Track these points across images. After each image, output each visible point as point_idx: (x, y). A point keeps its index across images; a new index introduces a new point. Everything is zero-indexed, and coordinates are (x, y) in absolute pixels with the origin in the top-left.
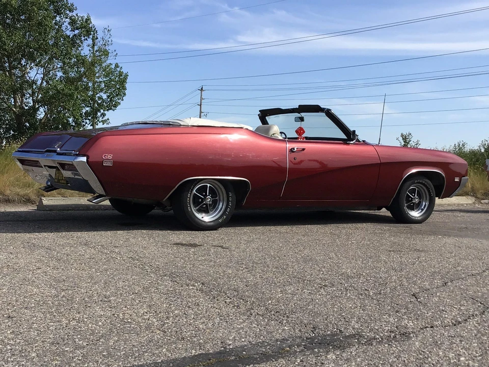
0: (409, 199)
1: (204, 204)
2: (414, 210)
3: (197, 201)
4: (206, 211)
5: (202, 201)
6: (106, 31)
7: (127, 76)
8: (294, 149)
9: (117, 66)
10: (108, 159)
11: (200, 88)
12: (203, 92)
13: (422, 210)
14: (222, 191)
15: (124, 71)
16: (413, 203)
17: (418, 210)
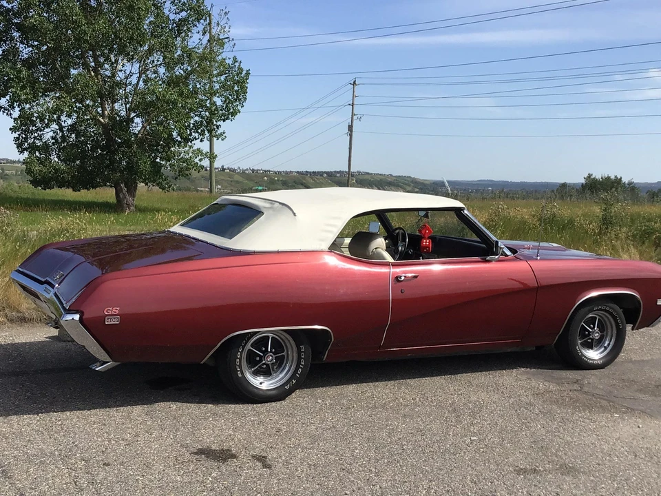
0: (584, 333)
1: (264, 364)
2: (592, 349)
3: (252, 360)
4: (266, 372)
5: (261, 360)
6: (222, 13)
7: (248, 73)
8: (400, 277)
9: (235, 60)
10: (112, 315)
11: (352, 82)
12: (356, 87)
13: (606, 348)
14: (290, 343)
15: (245, 67)
16: (590, 338)
17: (601, 347)
